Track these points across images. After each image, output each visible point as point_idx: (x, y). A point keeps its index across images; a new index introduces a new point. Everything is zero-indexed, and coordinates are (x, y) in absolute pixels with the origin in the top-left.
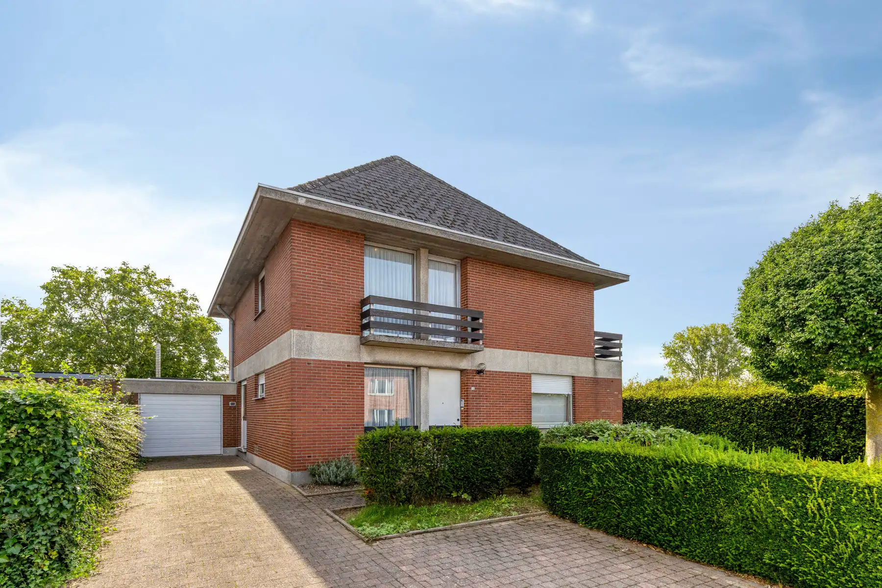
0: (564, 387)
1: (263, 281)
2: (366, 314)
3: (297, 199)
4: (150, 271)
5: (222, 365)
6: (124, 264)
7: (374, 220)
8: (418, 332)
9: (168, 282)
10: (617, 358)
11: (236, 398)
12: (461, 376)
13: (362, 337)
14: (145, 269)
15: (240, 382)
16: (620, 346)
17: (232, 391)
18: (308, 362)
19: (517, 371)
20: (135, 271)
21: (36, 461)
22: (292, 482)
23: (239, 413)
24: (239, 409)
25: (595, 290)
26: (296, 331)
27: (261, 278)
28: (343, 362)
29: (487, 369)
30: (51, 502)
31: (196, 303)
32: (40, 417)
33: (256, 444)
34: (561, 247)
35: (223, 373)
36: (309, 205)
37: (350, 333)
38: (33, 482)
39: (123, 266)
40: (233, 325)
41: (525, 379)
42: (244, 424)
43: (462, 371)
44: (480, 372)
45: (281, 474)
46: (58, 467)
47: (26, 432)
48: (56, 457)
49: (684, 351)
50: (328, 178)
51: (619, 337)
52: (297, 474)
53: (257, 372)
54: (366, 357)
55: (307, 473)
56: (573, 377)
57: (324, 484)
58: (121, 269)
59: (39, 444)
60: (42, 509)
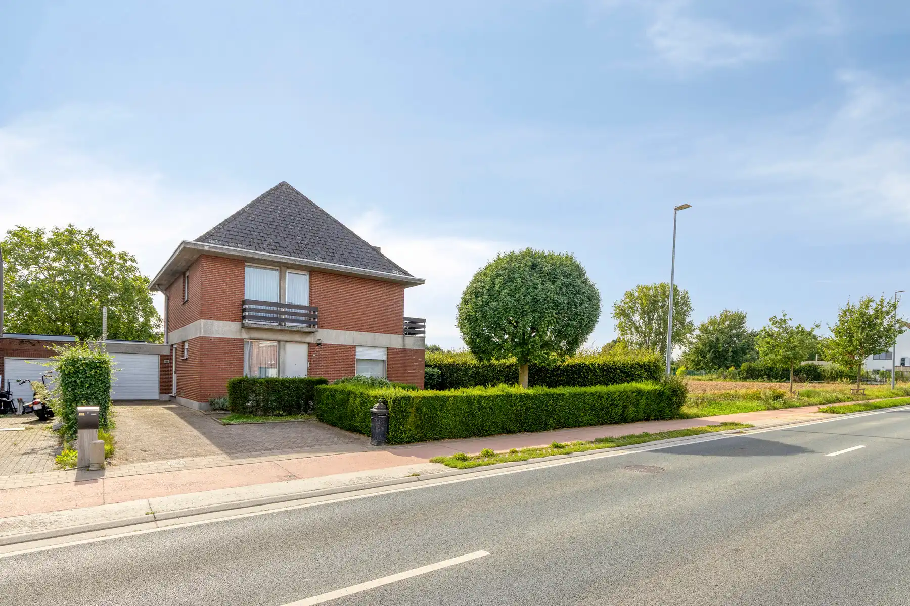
0: (381, 355)
1: (187, 277)
2: (244, 310)
3: (204, 247)
4: (93, 233)
5: (156, 322)
6: (70, 226)
7: (249, 255)
8: (280, 321)
9: (110, 244)
10: (422, 335)
11: (169, 357)
12: (308, 347)
13: (243, 324)
14: (89, 232)
15: (172, 345)
16: (424, 327)
17: (167, 352)
18: (210, 339)
19: (345, 344)
20: (80, 232)
21: (99, 383)
22: (200, 408)
23: (172, 369)
24: (172, 366)
25: (405, 288)
26: (203, 320)
27: (186, 276)
28: (231, 339)
29: (322, 343)
30: (103, 399)
31: (134, 264)
32: (100, 367)
33: (183, 390)
34: (386, 257)
35: (158, 330)
36: (211, 250)
37: (235, 321)
38: (98, 391)
39: (69, 228)
40: (168, 300)
41: (352, 349)
42: (174, 377)
43: (309, 344)
44: (319, 345)
45: (195, 405)
46: (105, 386)
47: (96, 372)
48: (105, 382)
49: (633, 312)
50: (226, 220)
51: (424, 321)
52: (203, 404)
53: (184, 340)
54: (245, 336)
55: (208, 404)
56: (387, 348)
57: (217, 409)
58: (67, 230)
59: (100, 377)
60: (100, 401)
